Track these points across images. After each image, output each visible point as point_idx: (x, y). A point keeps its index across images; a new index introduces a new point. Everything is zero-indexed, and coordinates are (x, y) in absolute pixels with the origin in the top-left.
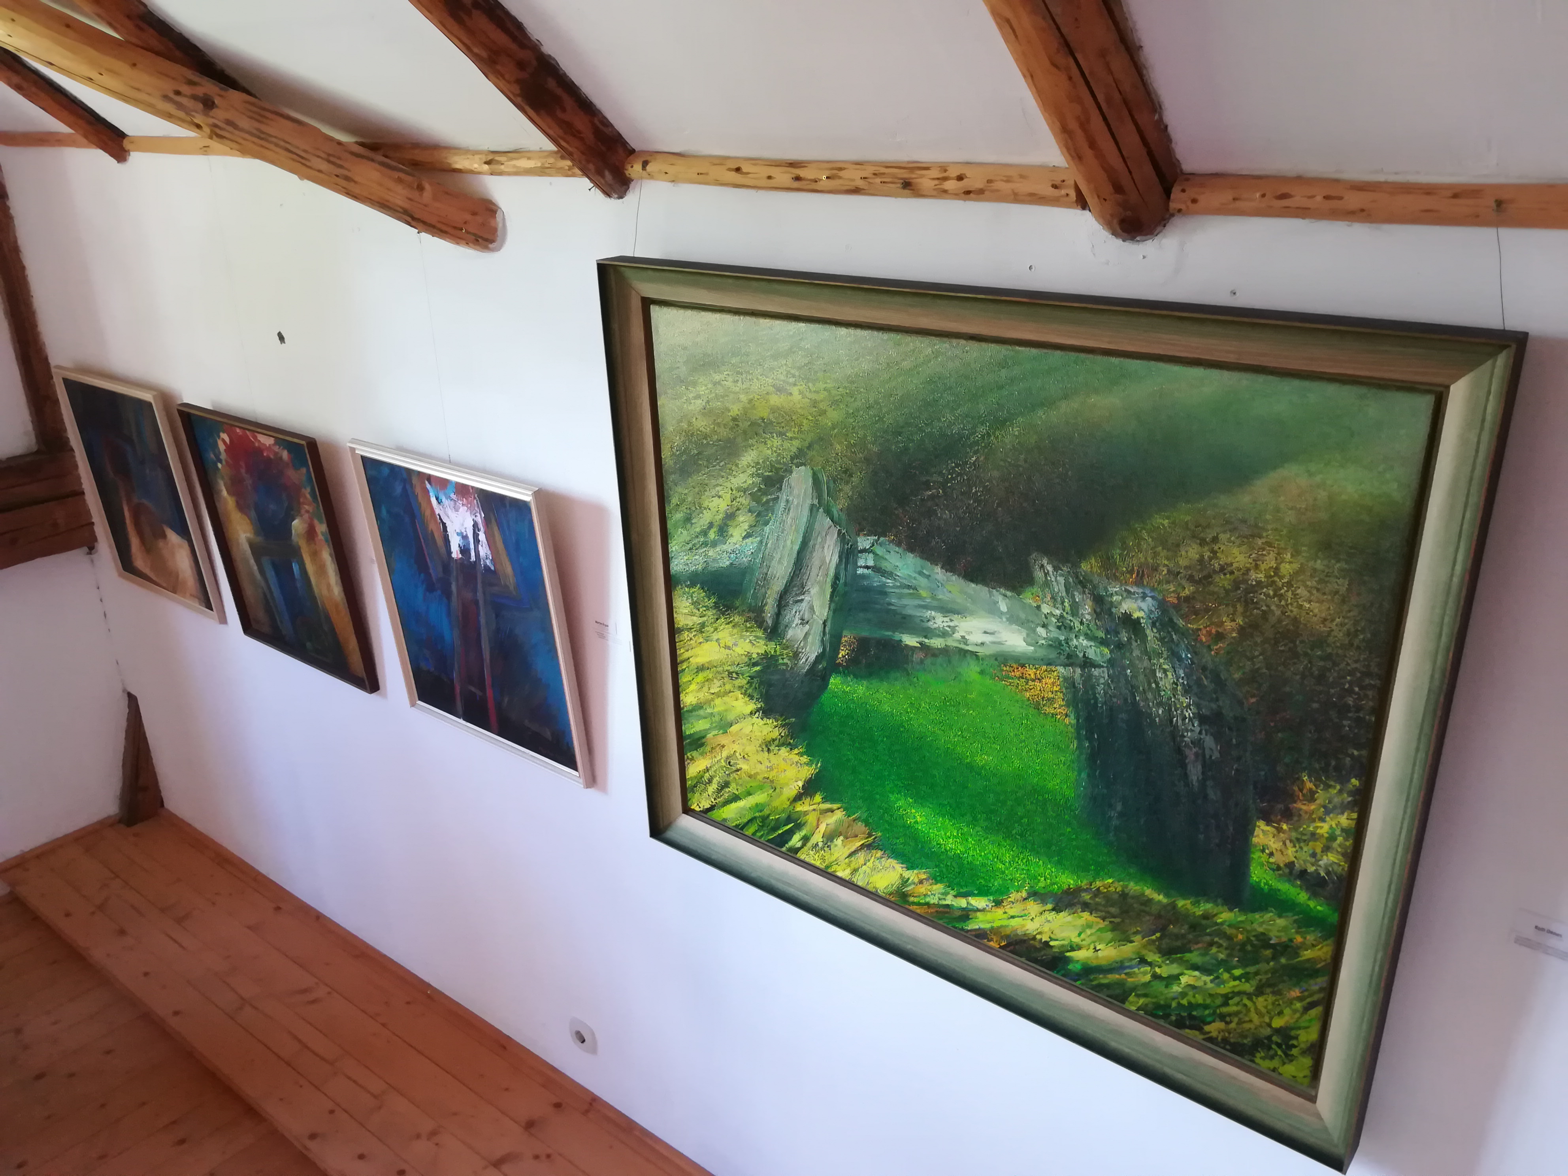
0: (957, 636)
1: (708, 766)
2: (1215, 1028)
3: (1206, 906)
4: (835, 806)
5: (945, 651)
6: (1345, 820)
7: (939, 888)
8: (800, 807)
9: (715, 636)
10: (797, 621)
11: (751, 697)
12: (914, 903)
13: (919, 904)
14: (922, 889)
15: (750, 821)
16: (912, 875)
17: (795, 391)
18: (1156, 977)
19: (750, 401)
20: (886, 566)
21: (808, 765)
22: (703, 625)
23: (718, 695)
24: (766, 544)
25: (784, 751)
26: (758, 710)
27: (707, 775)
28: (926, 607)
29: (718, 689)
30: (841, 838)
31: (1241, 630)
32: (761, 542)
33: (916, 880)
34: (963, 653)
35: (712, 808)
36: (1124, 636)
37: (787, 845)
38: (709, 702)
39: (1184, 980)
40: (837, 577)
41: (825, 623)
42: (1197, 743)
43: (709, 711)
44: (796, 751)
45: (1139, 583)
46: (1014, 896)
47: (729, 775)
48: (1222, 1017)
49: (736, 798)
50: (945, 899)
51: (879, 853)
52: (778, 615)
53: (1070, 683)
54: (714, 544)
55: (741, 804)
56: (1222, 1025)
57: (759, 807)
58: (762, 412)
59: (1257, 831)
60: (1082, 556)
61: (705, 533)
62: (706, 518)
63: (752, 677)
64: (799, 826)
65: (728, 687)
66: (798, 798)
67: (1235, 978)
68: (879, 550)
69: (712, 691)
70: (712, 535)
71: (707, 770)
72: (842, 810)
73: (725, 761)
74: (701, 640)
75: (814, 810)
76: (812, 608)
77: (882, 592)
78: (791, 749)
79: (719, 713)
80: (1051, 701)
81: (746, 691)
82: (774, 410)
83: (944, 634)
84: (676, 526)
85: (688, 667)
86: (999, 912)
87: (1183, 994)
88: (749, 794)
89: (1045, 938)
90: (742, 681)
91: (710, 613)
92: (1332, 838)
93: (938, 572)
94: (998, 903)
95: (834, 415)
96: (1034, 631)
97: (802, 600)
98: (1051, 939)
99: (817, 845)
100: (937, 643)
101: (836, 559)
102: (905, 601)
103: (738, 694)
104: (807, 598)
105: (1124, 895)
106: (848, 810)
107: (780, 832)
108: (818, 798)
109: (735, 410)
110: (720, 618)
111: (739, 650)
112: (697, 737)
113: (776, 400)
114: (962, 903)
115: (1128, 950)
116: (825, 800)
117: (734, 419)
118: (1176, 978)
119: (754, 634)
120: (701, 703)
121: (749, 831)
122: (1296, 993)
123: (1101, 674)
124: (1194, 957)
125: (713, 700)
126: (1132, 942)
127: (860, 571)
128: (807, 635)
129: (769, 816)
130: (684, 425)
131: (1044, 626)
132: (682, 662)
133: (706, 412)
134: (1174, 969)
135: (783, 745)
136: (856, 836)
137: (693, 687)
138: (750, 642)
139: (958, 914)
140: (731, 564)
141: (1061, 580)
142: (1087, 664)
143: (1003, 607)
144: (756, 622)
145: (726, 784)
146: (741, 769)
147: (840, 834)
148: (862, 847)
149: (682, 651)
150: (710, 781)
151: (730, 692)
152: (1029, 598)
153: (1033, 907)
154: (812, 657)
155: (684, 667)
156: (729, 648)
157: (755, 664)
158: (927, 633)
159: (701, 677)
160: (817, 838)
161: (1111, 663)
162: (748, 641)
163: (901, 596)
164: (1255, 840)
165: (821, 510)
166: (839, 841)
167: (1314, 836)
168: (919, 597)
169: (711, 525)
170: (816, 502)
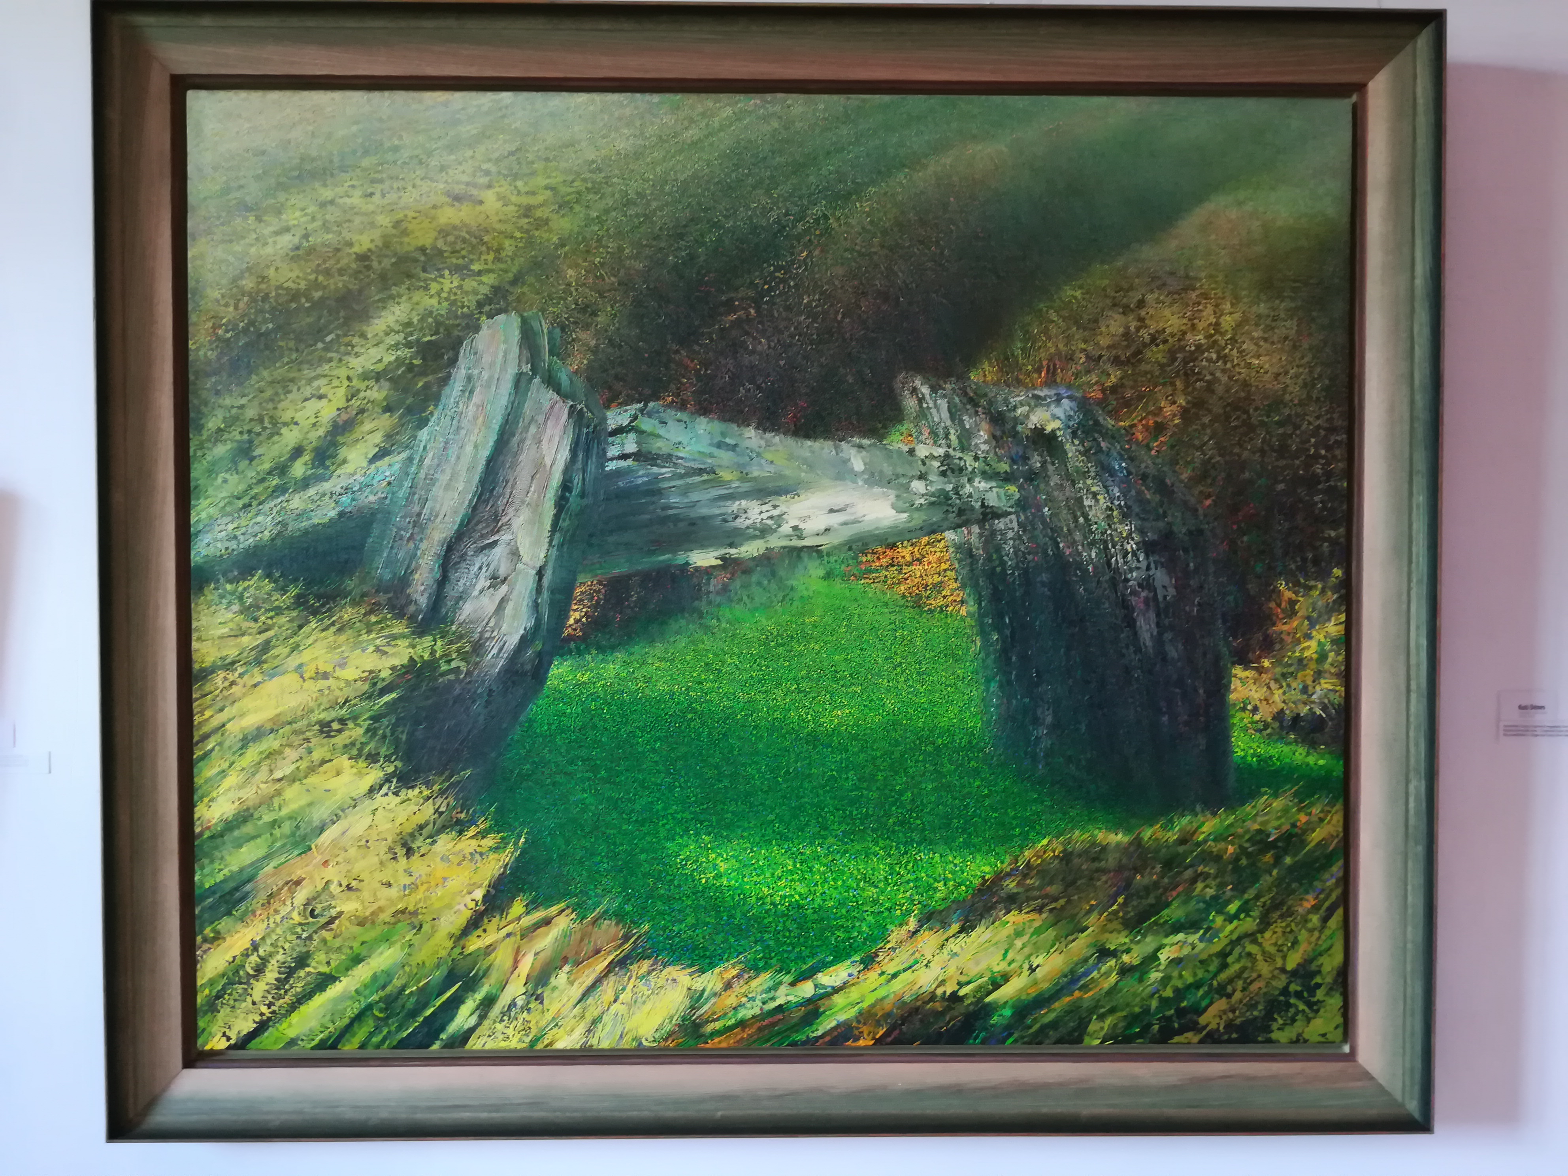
0: (786, 529)
1: (258, 938)
2: (1210, 1018)
3: (1183, 822)
4: (554, 910)
5: (767, 559)
6: (1333, 627)
7: (764, 979)
8: (475, 944)
9: (293, 661)
10: (483, 582)
11: (372, 758)
12: (716, 1033)
13: (728, 1029)
14: (731, 1000)
15: (359, 1018)
16: (710, 981)
17: (490, 197)
18: (1125, 971)
19: (397, 224)
20: (658, 446)
21: (496, 849)
22: (266, 647)
23: (292, 779)
24: (421, 460)
25: (445, 843)
26: (387, 780)
27: (254, 959)
28: (731, 497)
29: (293, 767)
30: (567, 968)
31: (1185, 413)
32: (410, 459)
33: (719, 986)
34: (796, 554)
35: (262, 1027)
36: (1036, 462)
37: (443, 1036)
38: (267, 801)
39: (1164, 956)
40: (566, 486)
41: (540, 573)
42: (1147, 584)
43: (267, 818)
44: (472, 831)
45: (1050, 382)
46: (896, 935)
47: (310, 938)
48: (1222, 991)
49: (325, 981)
50: (773, 999)
51: (646, 965)
52: (443, 581)
53: (965, 552)
54: (305, 484)
55: (334, 991)
56: (1221, 1004)
57: (380, 981)
58: (423, 236)
59: (1235, 684)
60: (971, 362)
61: (282, 469)
62: (290, 437)
63: (375, 718)
64: (471, 984)
65: (316, 756)
66: (475, 923)
67: (1230, 919)
68: (646, 424)
69: (278, 774)
70: (299, 469)
71: (255, 947)
72: (569, 911)
73: (302, 914)
74: (258, 678)
75: (508, 935)
76: (515, 554)
77: (653, 491)
78: (460, 833)
79: (290, 818)
80: (938, 587)
81: (360, 750)
82: (443, 233)
83: (764, 532)
84: (211, 472)
85: (220, 744)
86: (873, 976)
87: (1166, 980)
88: (357, 960)
89: (949, 989)
90: (356, 732)
91: (283, 620)
92: (1322, 657)
93: (751, 437)
94: (869, 962)
95: (564, 225)
96: (907, 488)
97: (495, 543)
98: (961, 985)
99: (513, 1004)
100: (751, 549)
101: (564, 455)
102: (694, 497)
103: (344, 762)
104: (504, 537)
105: (1066, 857)
106: (580, 909)
107: (429, 1012)
108: (517, 908)
109: (364, 242)
110: (308, 622)
111: (350, 673)
112: (232, 885)
113: (449, 215)
114: (807, 989)
115: (1081, 945)
116: (531, 907)
117: (363, 258)
118: (1153, 957)
119: (386, 632)
120: (248, 809)
121: (350, 1046)
122: (1310, 901)
123: (1008, 526)
124: (1174, 912)
125: (278, 793)
126: (1083, 930)
127: (611, 466)
128: (503, 601)
129: (403, 988)
130: (248, 283)
131: (922, 477)
132: (206, 737)
133: (297, 255)
134: (1149, 943)
135: (442, 829)
136: (598, 952)
137: (232, 780)
138: (378, 649)
139: (797, 1015)
140: (341, 514)
141: (943, 404)
142: (989, 514)
143: (858, 464)
144: (392, 608)
145: (302, 961)
146: (340, 914)
147: (565, 960)
148: (610, 969)
149: (207, 714)
150: (259, 970)
151: (323, 762)
152: (897, 442)
153: (929, 940)
154: (513, 640)
155: (209, 747)
156: (325, 676)
157: (383, 692)
158: (735, 537)
159: (252, 754)
160: (516, 990)
161: (1022, 505)
162: (371, 648)
163: (686, 491)
164: (1232, 697)
165: (537, 380)
166: (561, 978)
167: (1301, 663)
168: (718, 482)
169: (298, 452)
170: (527, 368)
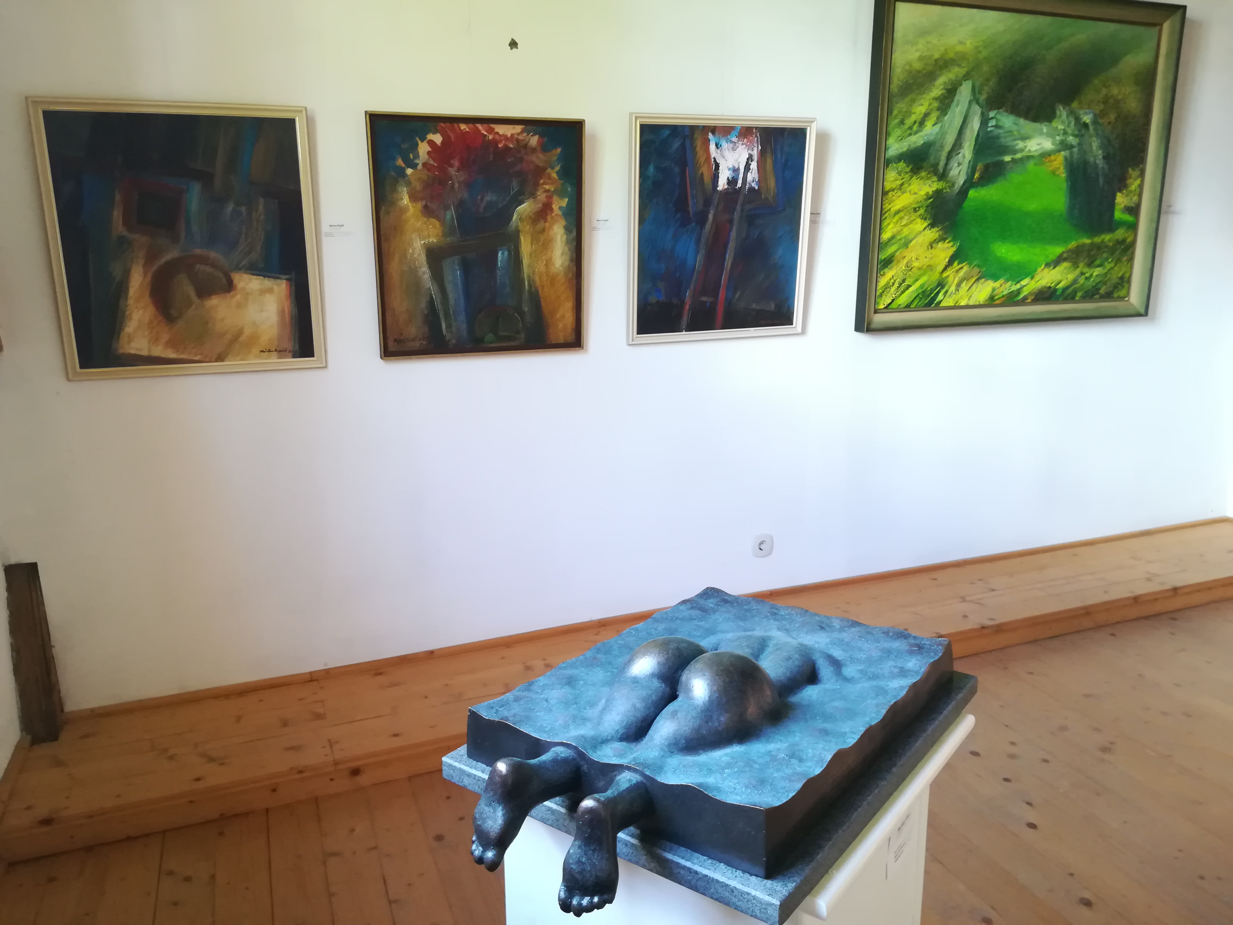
0: (1027, 150)
1: (894, 274)
2: (1102, 291)
3: (1103, 237)
4: (964, 264)
5: (1022, 160)
6: (1138, 181)
7: (1009, 283)
8: (945, 275)
9: (909, 189)
10: (956, 165)
11: (925, 219)
12: (997, 299)
13: (999, 298)
14: (1001, 290)
15: (915, 298)
16: (997, 284)
17: (968, 43)
18: (1087, 278)
19: (946, 50)
20: (1001, 124)
21: (952, 246)
22: (902, 185)
23: (905, 225)
24: (945, 126)
25: (940, 245)
26: (928, 226)
27: (892, 281)
28: (1015, 140)
29: (906, 222)
30: (965, 281)
31: (1116, 119)
32: (942, 126)
33: (999, 286)
34: (1029, 157)
35: (893, 300)
36: (1083, 131)
37: (935, 302)
38: (899, 233)
39: (1095, 274)
40: (978, 135)
41: (970, 162)
42: (1103, 168)
43: (899, 238)
44: (947, 241)
45: (1089, 108)
46: (1039, 269)
47: (906, 274)
48: (1105, 283)
49: (909, 286)
50: (1011, 289)
51: (983, 280)
52: (946, 165)
53: (1066, 158)
54: (916, 133)
55: (911, 289)
56: (1104, 287)
57: (922, 286)
58: (951, 55)
59: (1117, 197)
60: (1072, 101)
61: (910, 128)
62: (913, 118)
63: (927, 207)
64: (943, 288)
65: (912, 218)
66: (945, 269)
67: (1109, 263)
68: (998, 117)
69: (902, 224)
70: (915, 128)
71: (893, 276)
72: (967, 265)
73: (905, 267)
74: (900, 194)
75: (953, 272)
76: (964, 156)
77: (998, 137)
78: (944, 242)
79: (904, 237)
80: (1059, 168)
81: (923, 217)
82: (956, 53)
83: (1022, 150)
84: (894, 128)
85: (889, 215)
86: (1033, 282)
87: (1093, 281)
88: (917, 280)
89: (1049, 285)
90: (922, 211)
91: (907, 176)
92: (1135, 190)
93: (1022, 121)
94: (1032, 278)
95: (985, 53)
96: (1055, 138)
97: (960, 153)
98: (1052, 284)
99: (952, 292)
100: (1019, 156)
101: (978, 125)
102: (1008, 139)
103: (919, 220)
104: (962, 151)
105: (1077, 247)
106: (970, 264)
107: (932, 295)
108: (956, 264)
109: (937, 56)
110: (914, 176)
111: (923, 193)
112: (888, 258)
113: (959, 48)
114: (1018, 286)
115: (1078, 272)
116: (959, 264)
117: (936, 60)
118: (1091, 275)
119: (932, 180)
120: (894, 235)
121: (913, 306)
122: (1125, 259)
123: (1075, 150)
124: (1098, 262)
125: (902, 230)
126: (1078, 267)
127: (989, 129)
128: (960, 171)
129: (927, 288)
130: (907, 67)
131: (1059, 135)
132: (886, 212)
133: (921, 59)
134: (1092, 270)
135: (940, 241)
136: (973, 276)
137: (891, 226)
138: (929, 186)
139: (1016, 293)
140: (924, 142)
141: (1065, 113)
142: (1072, 147)
143: (1045, 131)
144: (934, 172)
145: (904, 281)
146: (914, 267)
147: (965, 279)
148: (975, 281)
149: (887, 205)
150: (893, 284)
151: (914, 220)
152: (1055, 124)
153: (1046, 270)
154: (962, 182)
155: (886, 216)
156: (916, 193)
157: (930, 198)
158: (1015, 152)
159: (897, 218)
160: (953, 288)
161: (1079, 144)
162: (928, 185)
163: (1005, 138)
164: (1116, 201)
165: (975, 101)
166: (963, 285)
167: (1131, 191)
168: (1013, 135)
169: (915, 122)
170: (972, 98)
